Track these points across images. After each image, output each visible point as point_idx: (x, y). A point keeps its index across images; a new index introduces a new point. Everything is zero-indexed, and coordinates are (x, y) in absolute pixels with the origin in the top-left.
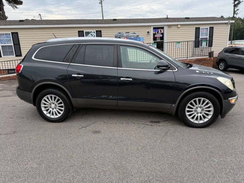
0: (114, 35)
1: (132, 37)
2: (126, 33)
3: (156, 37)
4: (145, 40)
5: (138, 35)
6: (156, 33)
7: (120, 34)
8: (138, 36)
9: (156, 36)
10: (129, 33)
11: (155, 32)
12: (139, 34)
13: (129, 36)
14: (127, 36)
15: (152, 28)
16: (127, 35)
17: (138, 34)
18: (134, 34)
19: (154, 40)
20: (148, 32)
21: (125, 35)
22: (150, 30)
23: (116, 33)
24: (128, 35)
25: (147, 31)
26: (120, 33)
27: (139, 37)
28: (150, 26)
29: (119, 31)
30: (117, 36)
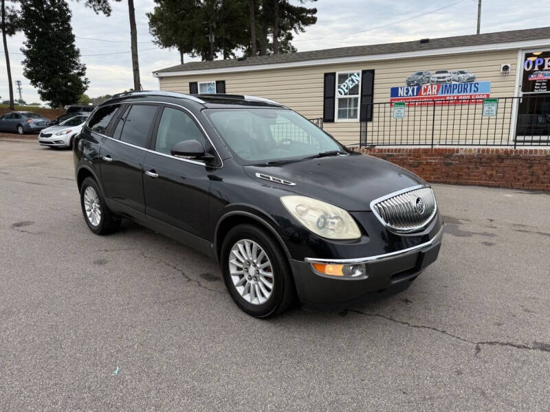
0: (405, 79)
1: (454, 83)
2: (437, 73)
3: (535, 81)
4: (493, 90)
5: (474, 78)
6: (536, 68)
7: (421, 76)
8: (471, 80)
9: (532, 77)
10: (446, 72)
11: (531, 67)
12: (477, 75)
13: (446, 79)
14: (439, 80)
15: (521, 56)
16: (438, 78)
17: (471, 75)
18: (461, 75)
19: (523, 90)
20: (506, 68)
21: (434, 77)
22: (513, 61)
23: (410, 75)
24: (444, 77)
25: (503, 66)
26: (421, 74)
27: (476, 81)
28: (516, 51)
29: (419, 69)
30: (413, 82)
